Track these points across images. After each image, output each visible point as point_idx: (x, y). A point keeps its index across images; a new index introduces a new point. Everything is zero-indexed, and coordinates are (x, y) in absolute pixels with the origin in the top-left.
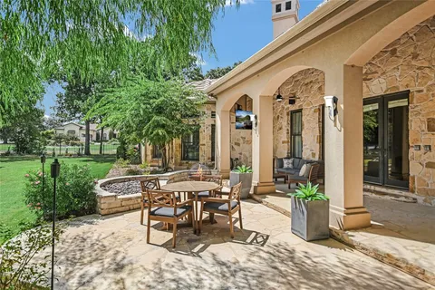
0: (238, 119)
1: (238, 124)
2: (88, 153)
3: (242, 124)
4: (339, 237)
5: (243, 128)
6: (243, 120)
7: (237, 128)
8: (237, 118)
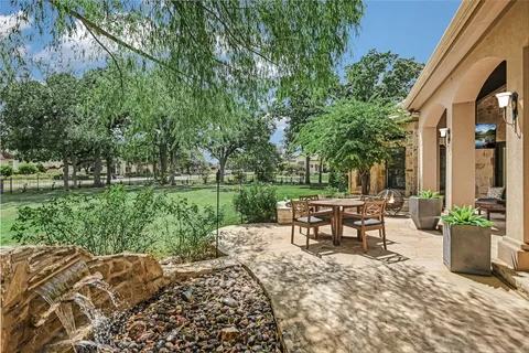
0: (478, 136)
1: (477, 142)
2: (308, 182)
3: (483, 142)
4: (505, 276)
5: (484, 147)
6: (484, 136)
7: (477, 147)
8: (476, 134)
